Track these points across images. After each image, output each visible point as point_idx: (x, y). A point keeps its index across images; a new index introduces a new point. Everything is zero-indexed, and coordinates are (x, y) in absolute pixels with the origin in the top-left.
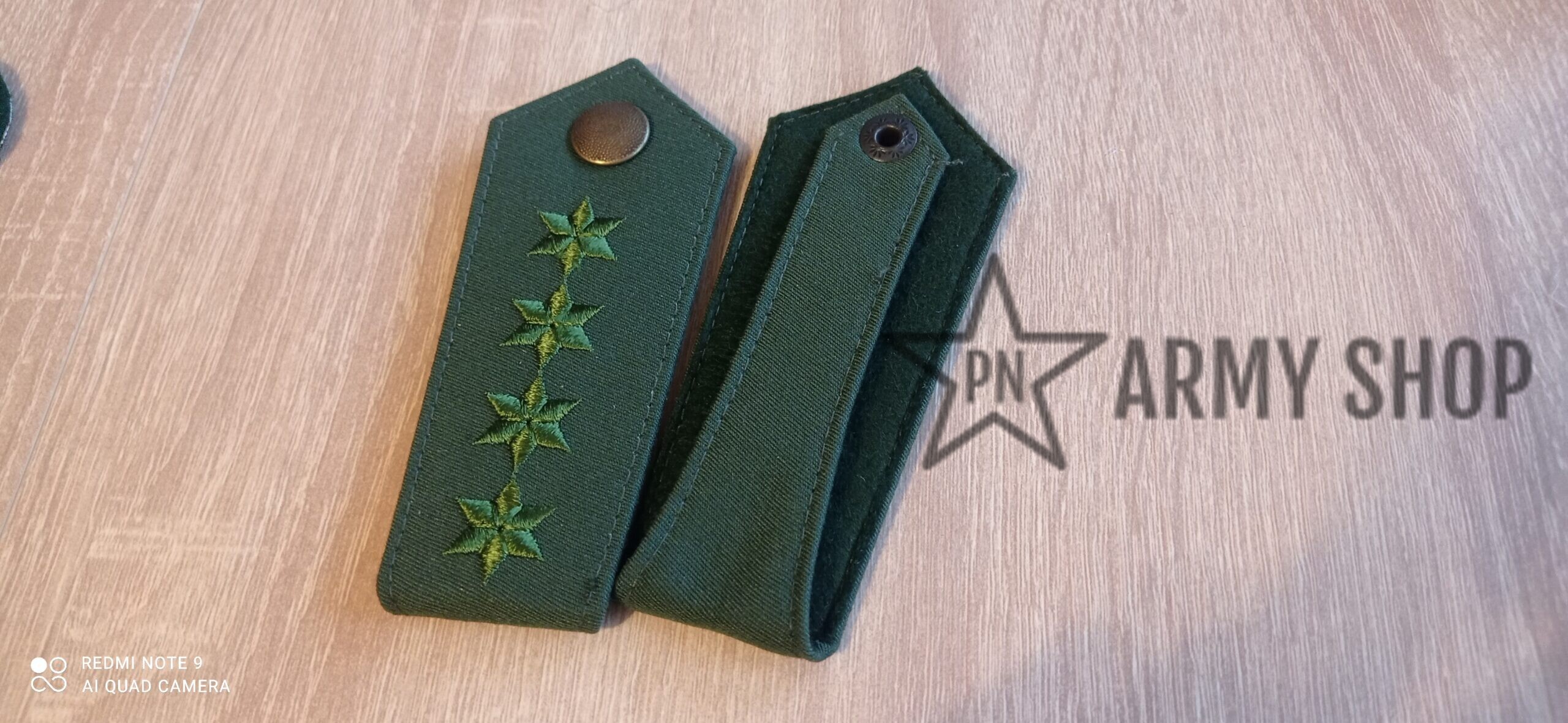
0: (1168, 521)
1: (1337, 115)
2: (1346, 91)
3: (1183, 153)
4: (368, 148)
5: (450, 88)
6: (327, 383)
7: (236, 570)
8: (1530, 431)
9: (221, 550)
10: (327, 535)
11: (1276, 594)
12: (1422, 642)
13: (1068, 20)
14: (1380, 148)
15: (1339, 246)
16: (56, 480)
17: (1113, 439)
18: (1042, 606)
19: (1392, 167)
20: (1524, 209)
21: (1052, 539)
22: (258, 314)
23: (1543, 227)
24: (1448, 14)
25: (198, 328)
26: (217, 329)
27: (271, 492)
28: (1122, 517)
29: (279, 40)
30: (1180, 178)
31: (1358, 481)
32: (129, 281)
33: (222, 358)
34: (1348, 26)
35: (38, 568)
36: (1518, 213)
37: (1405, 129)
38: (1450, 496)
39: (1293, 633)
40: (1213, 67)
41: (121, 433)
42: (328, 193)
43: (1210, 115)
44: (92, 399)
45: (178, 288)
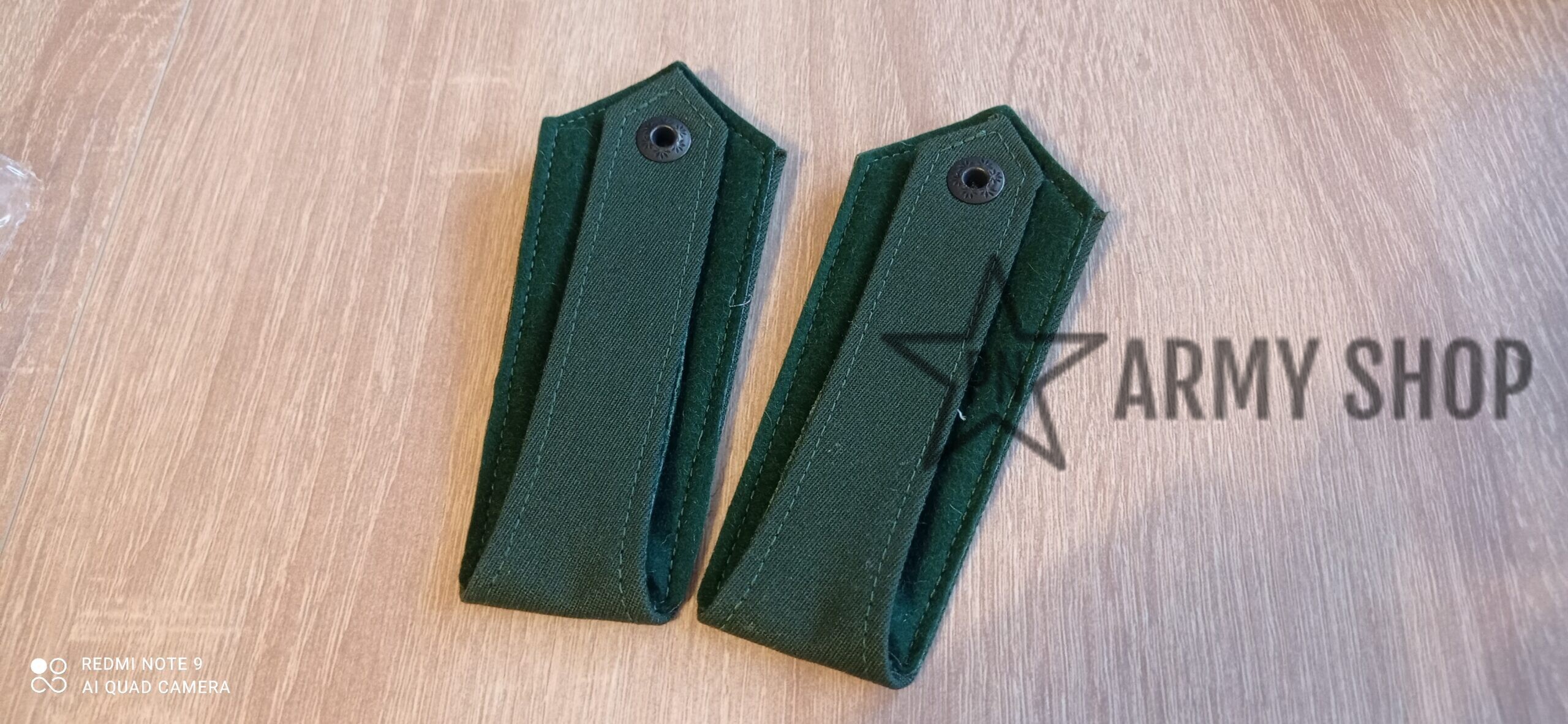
0: (1141, 586)
1: (1299, 171)
2: (1308, 146)
3: (1150, 212)
4: (340, 213)
5: (421, 150)
6: (305, 457)
7: (219, 651)
8: (1491, 490)
9: (204, 630)
10: (310, 615)
11: (1247, 659)
12: (1389, 703)
13: (1034, 77)
14: (1342, 204)
15: (1303, 305)
16: (34, 561)
17: (1087, 503)
18: (1021, 674)
19: (1354, 224)
20: (1483, 265)
21: (1029, 605)
22: (233, 386)
23: (1501, 283)
24: (1408, 67)
25: (174, 402)
26: (192, 402)
27: (252, 571)
28: (1097, 582)
29: (246, 102)
30: (1147, 237)
31: (1325, 543)
32: (102, 354)
33: (199, 433)
34: (1310, 79)
35: (18, 653)
36: (1477, 268)
37: (1366, 184)
38: (1415, 556)
39: (1264, 697)
40: (1178, 124)
41: (99, 511)
42: (301, 260)
43: (1176, 172)
44: (68, 476)
45: (152, 361)
